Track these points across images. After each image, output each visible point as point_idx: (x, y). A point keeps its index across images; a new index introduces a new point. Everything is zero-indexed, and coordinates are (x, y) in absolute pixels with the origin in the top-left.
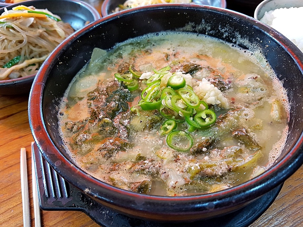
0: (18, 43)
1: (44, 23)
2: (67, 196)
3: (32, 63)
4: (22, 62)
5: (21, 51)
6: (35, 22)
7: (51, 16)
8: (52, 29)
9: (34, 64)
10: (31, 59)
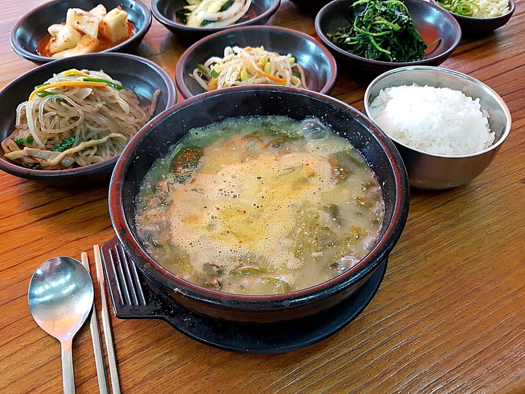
0: (72, 121)
1: (103, 94)
2: (145, 304)
4: (77, 145)
5: (76, 131)
6: (93, 94)
7: (112, 83)
8: (114, 102)
9: (91, 148)
10: (88, 140)
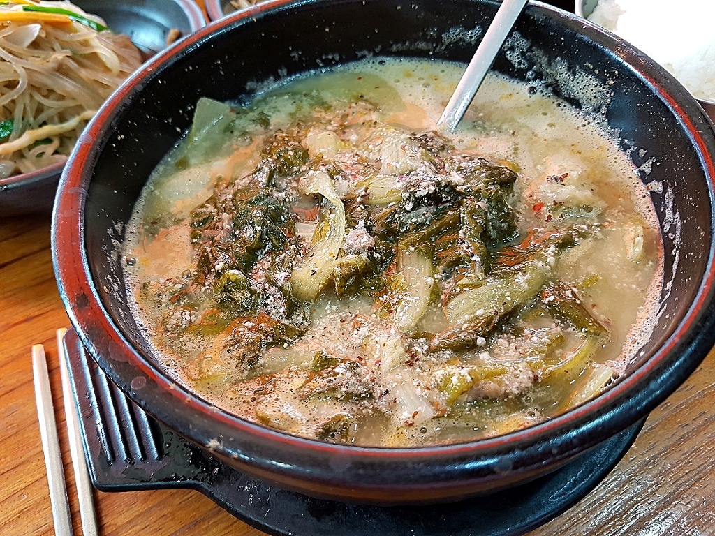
0: (6, 89)
1: (67, 37)
2: (156, 456)
3: (44, 137)
4: (20, 136)
5: (14, 109)
6: (43, 35)
7: (82, 18)
8: (88, 51)
9: (48, 140)
10: (40, 126)
